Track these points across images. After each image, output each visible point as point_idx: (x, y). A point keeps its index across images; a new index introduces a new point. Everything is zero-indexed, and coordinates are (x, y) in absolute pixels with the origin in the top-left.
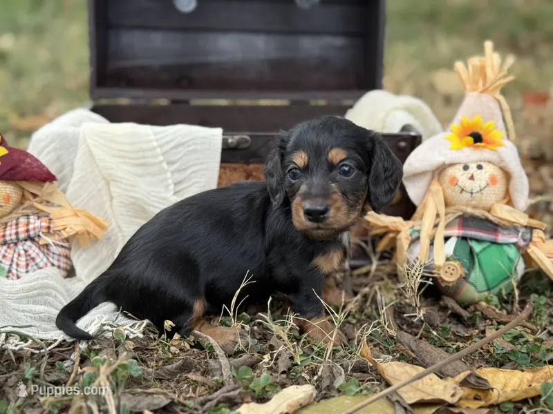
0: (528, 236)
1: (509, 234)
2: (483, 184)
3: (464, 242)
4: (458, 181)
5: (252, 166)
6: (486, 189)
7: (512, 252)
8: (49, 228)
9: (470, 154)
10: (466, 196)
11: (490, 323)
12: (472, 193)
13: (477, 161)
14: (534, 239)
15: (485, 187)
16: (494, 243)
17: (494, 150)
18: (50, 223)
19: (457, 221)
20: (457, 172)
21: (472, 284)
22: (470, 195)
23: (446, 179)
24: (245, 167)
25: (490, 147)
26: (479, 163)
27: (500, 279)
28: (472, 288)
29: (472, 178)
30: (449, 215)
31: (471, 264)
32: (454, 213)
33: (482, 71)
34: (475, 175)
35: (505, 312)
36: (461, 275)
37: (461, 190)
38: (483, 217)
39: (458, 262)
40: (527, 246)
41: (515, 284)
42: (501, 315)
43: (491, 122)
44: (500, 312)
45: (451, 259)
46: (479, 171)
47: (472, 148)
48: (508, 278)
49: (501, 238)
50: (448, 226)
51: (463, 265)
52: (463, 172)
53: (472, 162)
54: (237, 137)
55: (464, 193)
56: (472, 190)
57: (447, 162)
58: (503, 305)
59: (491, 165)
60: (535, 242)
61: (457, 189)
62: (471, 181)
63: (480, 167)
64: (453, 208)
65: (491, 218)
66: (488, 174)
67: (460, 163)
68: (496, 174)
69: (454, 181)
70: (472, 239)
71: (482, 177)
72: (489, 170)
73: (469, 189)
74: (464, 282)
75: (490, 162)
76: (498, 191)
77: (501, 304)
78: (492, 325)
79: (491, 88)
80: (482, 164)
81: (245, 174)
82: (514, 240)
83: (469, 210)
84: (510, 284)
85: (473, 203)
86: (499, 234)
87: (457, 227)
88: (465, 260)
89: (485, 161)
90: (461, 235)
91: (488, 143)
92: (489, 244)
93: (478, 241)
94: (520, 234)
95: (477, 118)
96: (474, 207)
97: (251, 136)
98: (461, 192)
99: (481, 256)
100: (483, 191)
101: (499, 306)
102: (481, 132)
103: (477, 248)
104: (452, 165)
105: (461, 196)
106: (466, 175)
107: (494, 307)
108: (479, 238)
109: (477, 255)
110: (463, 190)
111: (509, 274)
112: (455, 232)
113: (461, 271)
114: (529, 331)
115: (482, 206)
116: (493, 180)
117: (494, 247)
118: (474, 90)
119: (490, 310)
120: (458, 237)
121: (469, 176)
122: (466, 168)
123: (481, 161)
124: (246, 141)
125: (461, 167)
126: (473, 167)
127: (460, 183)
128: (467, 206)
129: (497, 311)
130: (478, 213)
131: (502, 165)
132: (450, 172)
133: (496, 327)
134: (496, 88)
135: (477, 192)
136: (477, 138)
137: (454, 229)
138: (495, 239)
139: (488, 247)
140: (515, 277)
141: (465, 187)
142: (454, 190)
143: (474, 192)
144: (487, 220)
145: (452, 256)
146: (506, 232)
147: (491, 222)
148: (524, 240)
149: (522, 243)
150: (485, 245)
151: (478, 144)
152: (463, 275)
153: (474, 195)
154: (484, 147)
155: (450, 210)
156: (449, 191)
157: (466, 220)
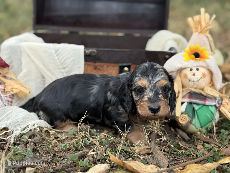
0: (220, 102)
1: (212, 101)
2: (199, 77)
3: (190, 105)
4: (188, 76)
5: (97, 64)
6: (201, 80)
7: (213, 109)
8: (4, 90)
9: (193, 63)
10: (192, 83)
11: (200, 142)
12: (194, 82)
13: (196, 67)
14: (223, 103)
15: (200, 79)
16: (204, 105)
17: (205, 61)
18: (5, 87)
19: (188, 95)
20: (187, 72)
21: (193, 125)
22: (193, 83)
23: (182, 75)
24: (94, 64)
25: (202, 59)
26: (197, 68)
27: (207, 122)
28: (194, 127)
29: (194, 75)
30: (184, 92)
31: (194, 115)
32: (186, 91)
33: (200, 22)
34: (195, 73)
35: (208, 137)
36: (188, 121)
37: (189, 80)
38: (199, 93)
39: (187, 115)
40: (220, 106)
41: (214, 124)
42: (206, 139)
43: (204, 47)
44: (206, 137)
45: (184, 113)
46: (197, 71)
47: (194, 60)
48: (211, 121)
49: (208, 103)
50: (183, 97)
51: (189, 116)
52: (190, 72)
53: (194, 67)
54: (90, 50)
55: (190, 82)
56: (194, 80)
57: (183, 67)
58: (208, 134)
59: (203, 68)
60: (224, 105)
61: (187, 80)
62: (194, 76)
63: (198, 69)
64: (186, 88)
65: (203, 93)
66: (201, 72)
67: (188, 68)
68: (205, 72)
69: (186, 76)
70: (194, 103)
71: (199, 74)
72: (202, 70)
73: (192, 80)
74: (190, 124)
75: (202, 67)
76: (206, 80)
77: (207, 133)
78: (201, 143)
79: (204, 31)
80: (199, 68)
81: (94, 67)
82: (214, 104)
83: (193, 90)
84: (212, 124)
85: (195, 86)
86: (207, 101)
87: (187, 98)
88: (190, 114)
89: (200, 67)
90: (189, 102)
91: (202, 58)
92: (202, 106)
93: (197, 104)
94: (217, 101)
95: (198, 45)
96: (195, 88)
97: (97, 50)
98: (189, 81)
99: (198, 112)
100: (199, 81)
101: (206, 135)
102: (199, 52)
103: (196, 107)
104: (185, 68)
105: (189, 83)
106: (191, 73)
107: (203, 135)
108: (197, 103)
109: (196, 111)
110: (190, 80)
111: (212, 120)
112: (187, 100)
113: (188, 119)
114: (217, 147)
115: (199, 87)
116: (204, 75)
117: (204, 107)
118: (196, 32)
119: (201, 136)
120: (188, 102)
121: (193, 74)
122: (191, 70)
123: (198, 66)
124: (94, 52)
125: (189, 69)
126: (194, 69)
127: (188, 77)
128: (192, 88)
129: (205, 136)
130: (197, 91)
131: (208, 68)
132: (184, 72)
133: (202, 144)
134: (207, 30)
135: (197, 81)
136: (197, 55)
137: (186, 99)
138: (205, 104)
139: (202, 107)
140: (214, 121)
141: (191, 79)
142: (186, 80)
143: (195, 81)
144: (201, 94)
145: (184, 112)
146: (210, 100)
147: (203, 95)
148: (219, 104)
149: (217, 105)
150: (200, 106)
151: (197, 58)
152: (189, 121)
153: (195, 83)
154: (200, 60)
155: (184, 89)
156: (184, 81)
157: (192, 94)
